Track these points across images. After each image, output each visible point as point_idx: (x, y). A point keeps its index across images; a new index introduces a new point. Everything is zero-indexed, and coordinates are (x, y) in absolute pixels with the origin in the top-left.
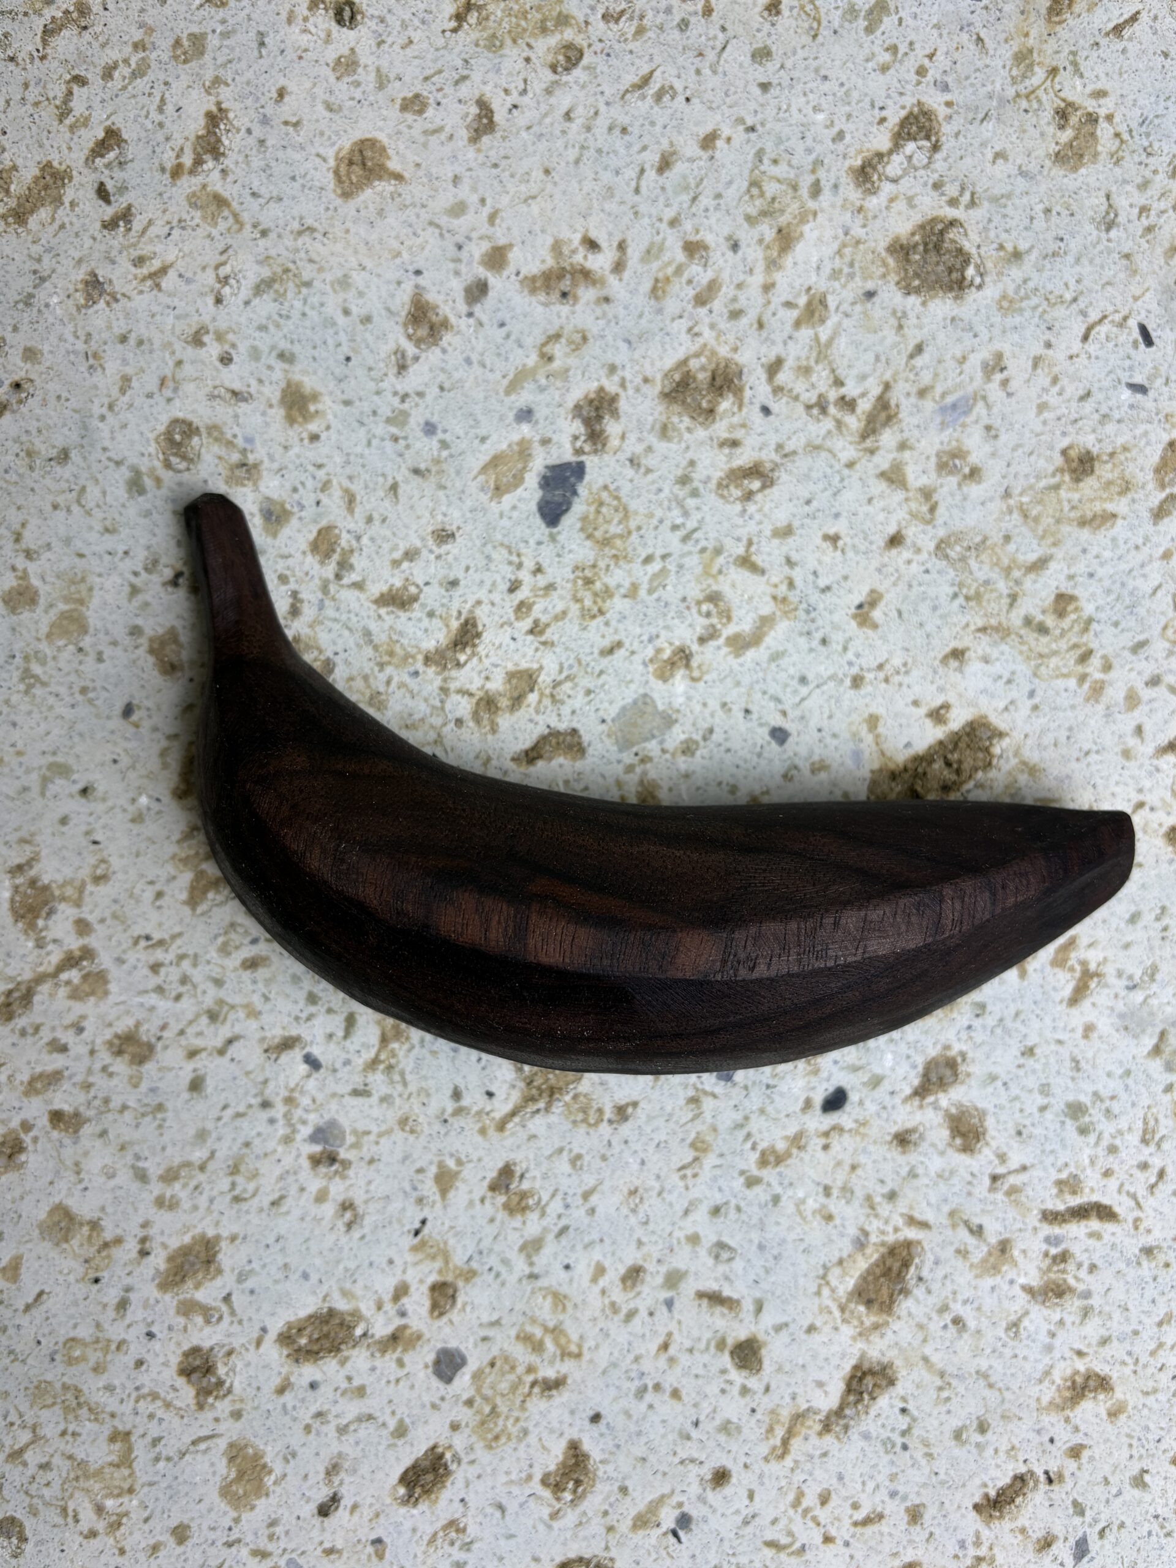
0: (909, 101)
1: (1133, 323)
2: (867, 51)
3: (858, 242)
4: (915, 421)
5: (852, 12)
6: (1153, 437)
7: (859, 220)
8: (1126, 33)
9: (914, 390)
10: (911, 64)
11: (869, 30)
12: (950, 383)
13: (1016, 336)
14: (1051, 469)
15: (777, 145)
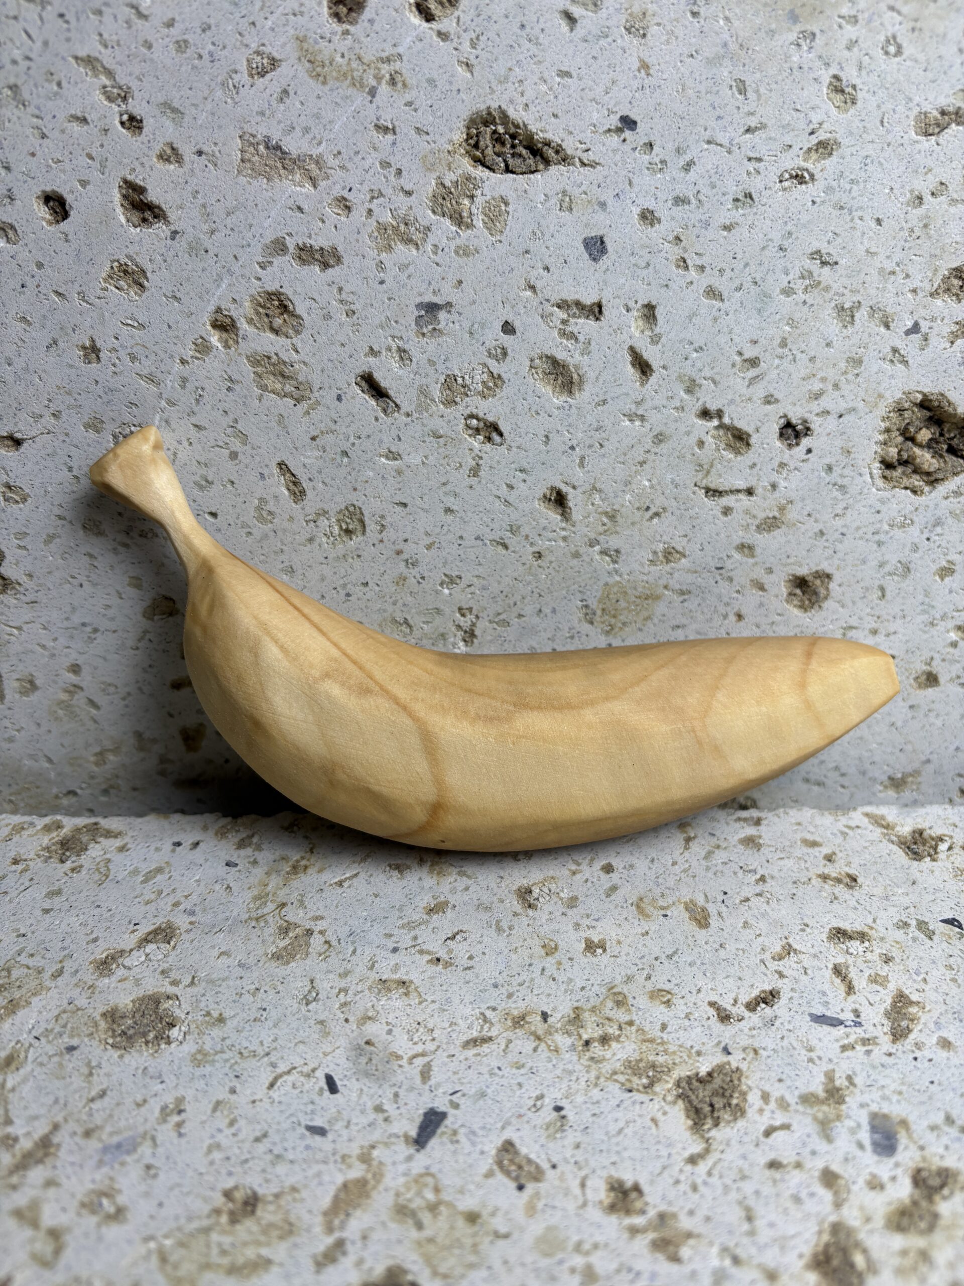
0: (159, 921)
1: (320, 1075)
2: (137, 892)
3: (78, 1009)
4: (71, 1159)
5: (135, 872)
6: (326, 1178)
7: (84, 995)
8: (346, 885)
9: (80, 1130)
10: (171, 900)
11: (144, 882)
12: (122, 1124)
13: (202, 1082)
14: (206, 1209)
15: (38, 945)
